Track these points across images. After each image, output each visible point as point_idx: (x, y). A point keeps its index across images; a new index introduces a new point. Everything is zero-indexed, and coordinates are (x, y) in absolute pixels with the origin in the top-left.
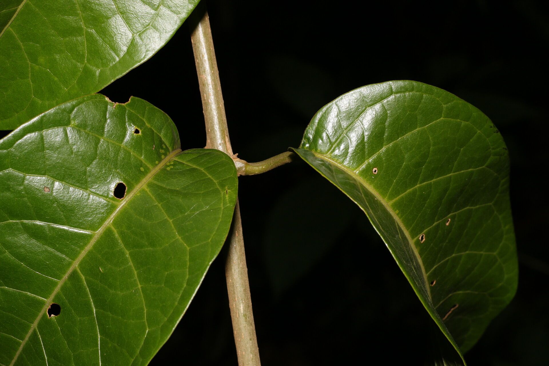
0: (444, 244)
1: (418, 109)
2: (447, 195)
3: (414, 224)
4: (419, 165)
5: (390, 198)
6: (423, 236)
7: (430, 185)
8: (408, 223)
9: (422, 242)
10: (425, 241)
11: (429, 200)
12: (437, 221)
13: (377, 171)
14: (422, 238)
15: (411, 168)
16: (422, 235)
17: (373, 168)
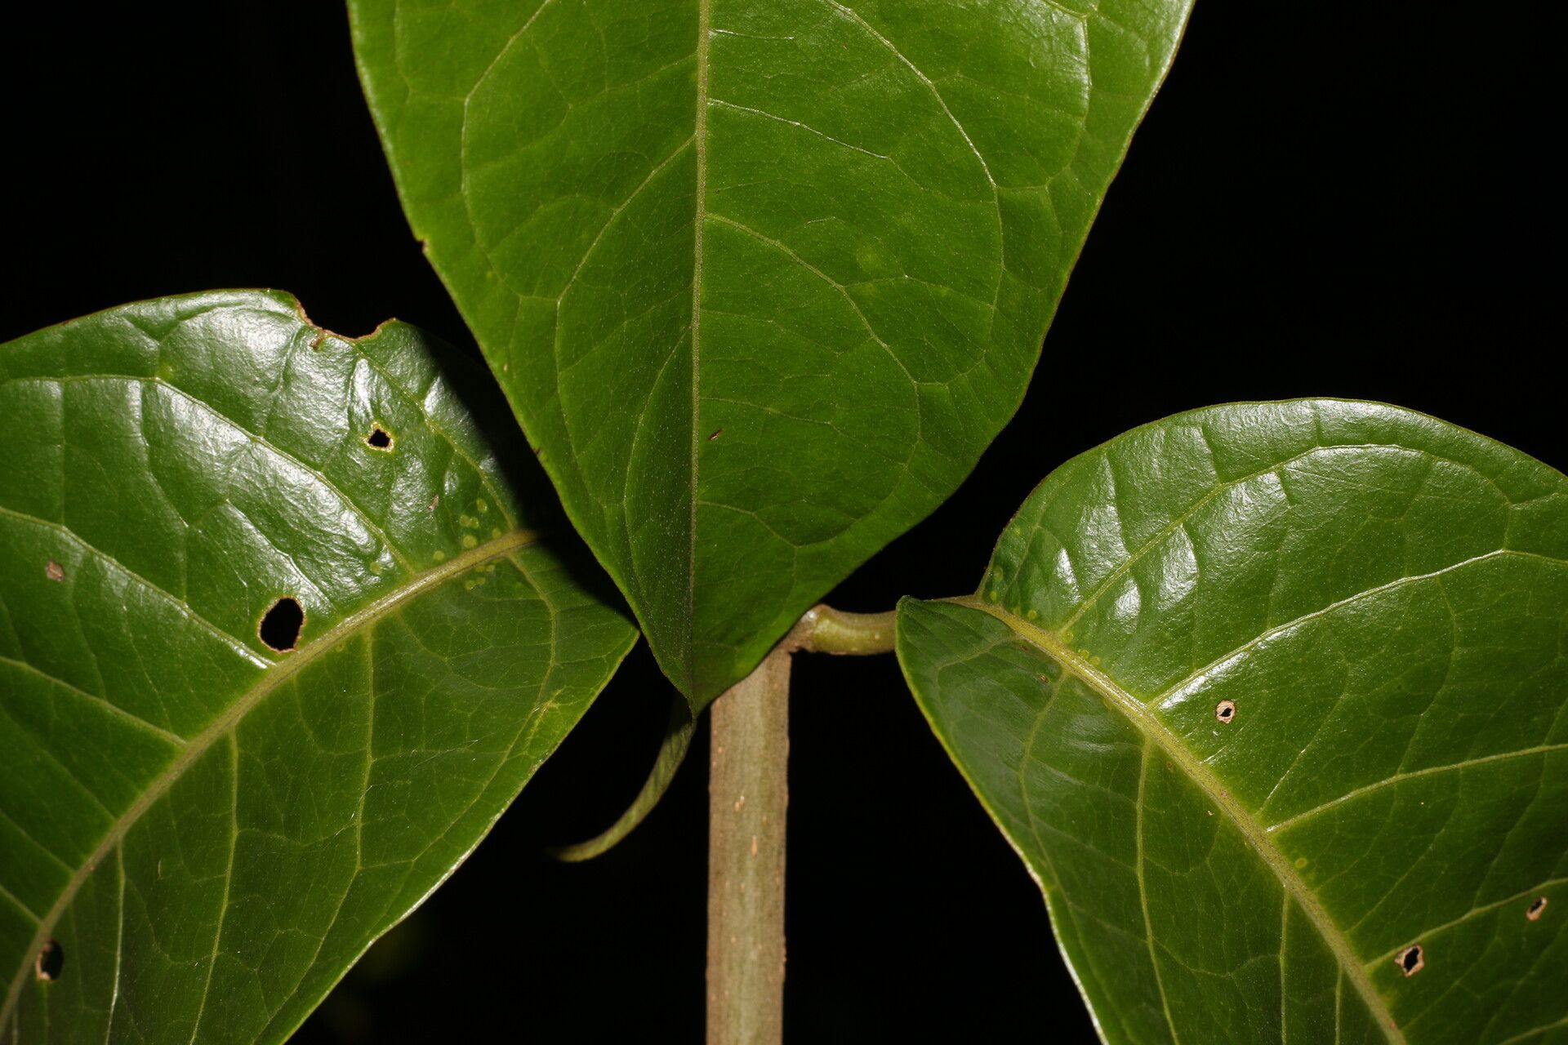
0: (1520, 982)
1: (1411, 509)
2: (1524, 818)
3: (1374, 910)
4: (1403, 706)
5: (1273, 816)
6: (1415, 952)
7: (1452, 780)
8: (1343, 906)
9: (1410, 973)
10: (1422, 970)
11: (1443, 830)
12: (1481, 905)
13: (1232, 714)
14: (1411, 960)
15: (1371, 714)
16: (1410, 950)
17: (1219, 702)
